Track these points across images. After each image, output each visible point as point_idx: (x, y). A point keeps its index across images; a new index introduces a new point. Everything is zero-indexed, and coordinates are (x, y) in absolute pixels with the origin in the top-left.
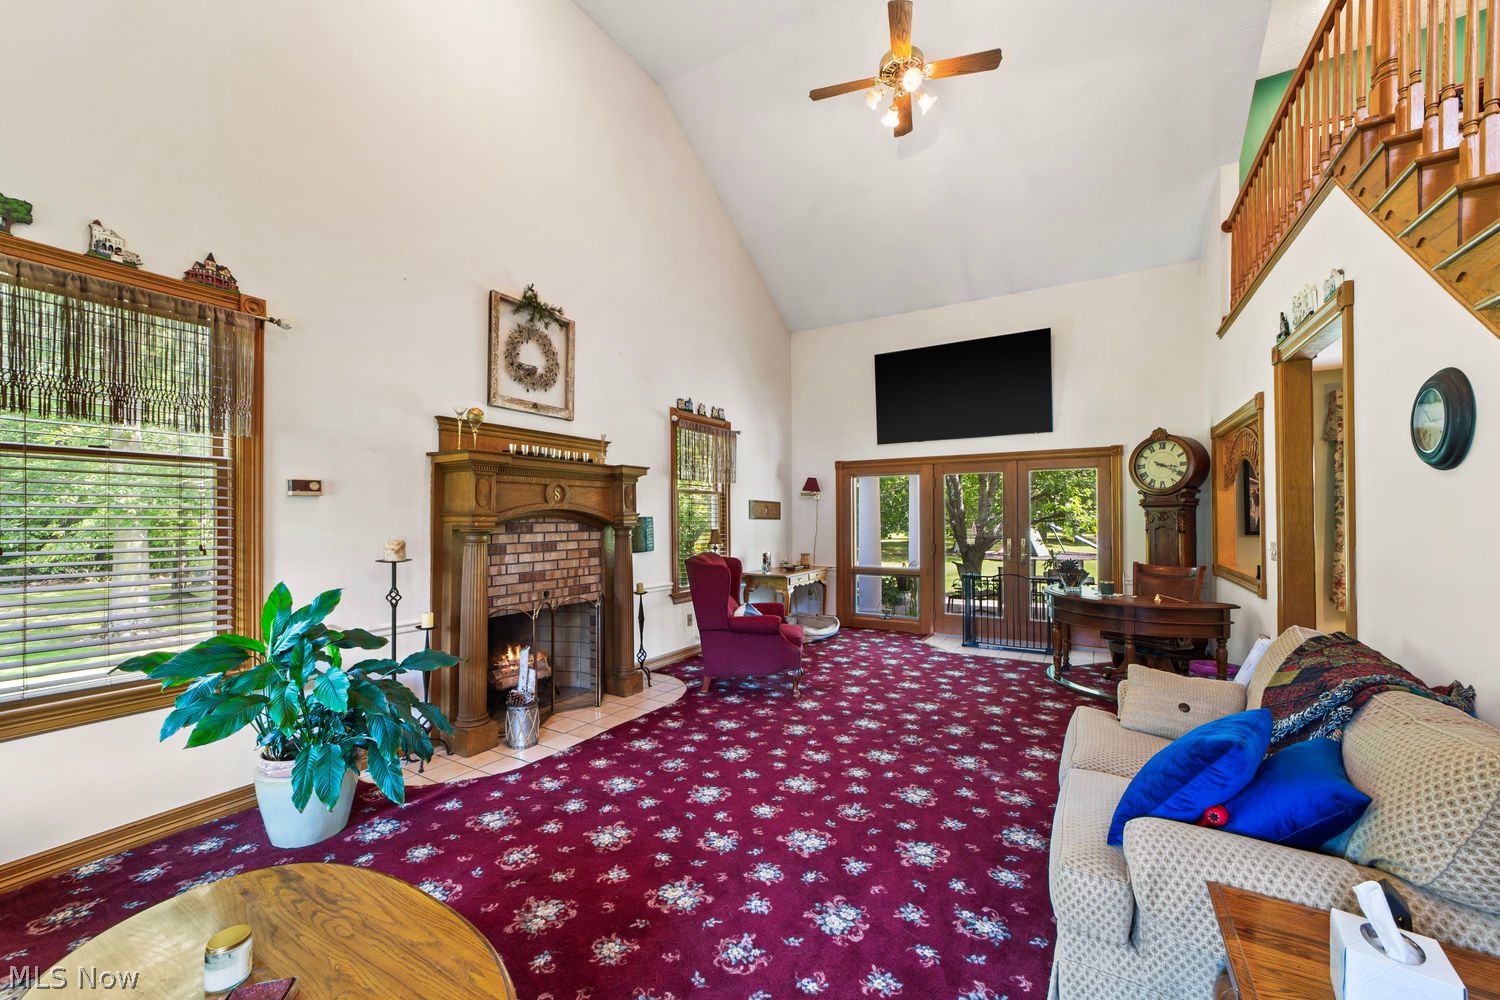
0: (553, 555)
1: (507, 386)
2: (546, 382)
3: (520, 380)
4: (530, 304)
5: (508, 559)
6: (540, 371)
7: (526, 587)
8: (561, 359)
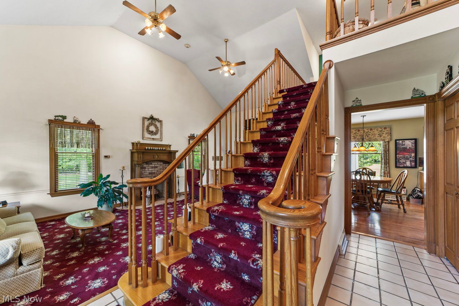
0: (157, 169)
1: (147, 135)
2: (156, 134)
3: (150, 134)
4: (152, 118)
5: (146, 170)
6: (154, 131)
7: (151, 175)
8: (159, 129)
